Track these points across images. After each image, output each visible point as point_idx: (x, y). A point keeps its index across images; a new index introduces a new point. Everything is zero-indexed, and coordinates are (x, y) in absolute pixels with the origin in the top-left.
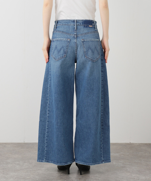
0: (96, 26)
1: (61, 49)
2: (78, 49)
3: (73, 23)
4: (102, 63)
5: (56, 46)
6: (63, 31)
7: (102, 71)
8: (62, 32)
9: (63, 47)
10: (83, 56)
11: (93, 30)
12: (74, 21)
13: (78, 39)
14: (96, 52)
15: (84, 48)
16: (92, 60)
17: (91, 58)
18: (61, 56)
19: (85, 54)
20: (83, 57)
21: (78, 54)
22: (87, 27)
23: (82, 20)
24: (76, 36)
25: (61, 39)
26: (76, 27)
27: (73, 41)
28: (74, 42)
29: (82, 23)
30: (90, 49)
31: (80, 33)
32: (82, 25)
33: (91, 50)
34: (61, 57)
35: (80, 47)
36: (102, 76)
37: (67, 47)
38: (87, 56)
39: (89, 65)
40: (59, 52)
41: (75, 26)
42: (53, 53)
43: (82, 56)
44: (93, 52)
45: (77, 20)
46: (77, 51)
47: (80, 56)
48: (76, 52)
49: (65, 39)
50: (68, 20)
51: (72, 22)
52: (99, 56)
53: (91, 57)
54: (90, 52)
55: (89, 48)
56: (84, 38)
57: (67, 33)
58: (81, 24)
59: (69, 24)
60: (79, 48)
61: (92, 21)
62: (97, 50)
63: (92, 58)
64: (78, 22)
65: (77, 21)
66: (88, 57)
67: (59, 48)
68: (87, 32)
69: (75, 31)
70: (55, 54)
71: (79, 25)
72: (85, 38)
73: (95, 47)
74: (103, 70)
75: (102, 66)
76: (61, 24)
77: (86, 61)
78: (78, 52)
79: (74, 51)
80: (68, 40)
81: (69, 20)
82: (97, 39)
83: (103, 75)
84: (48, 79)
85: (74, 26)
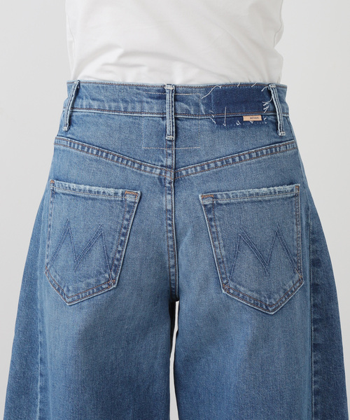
0: (285, 111)
1: (90, 245)
2: (182, 247)
3: (156, 106)
4: (314, 306)
5: (68, 223)
6: (103, 142)
7: (315, 347)
8: (101, 148)
9: (100, 235)
10: (212, 280)
11: (263, 138)
12: (160, 94)
13: (183, 194)
14: (279, 257)
15: (215, 239)
16: (257, 303)
17: (255, 295)
18: (92, 281)
19: (223, 270)
20: (212, 286)
21: (182, 270)
22: (231, 122)
23: (207, 88)
24: (169, 176)
25: (94, 189)
26: (170, 128)
27: (156, 204)
28: (160, 209)
29: (207, 105)
30: (250, 243)
31: (196, 160)
32: (207, 113)
33: (254, 249)
34: (88, 284)
35: (195, 235)
36: (316, 373)
37: (124, 235)
38: (231, 284)
39: (243, 330)
40: (81, 256)
41: (169, 123)
42: (53, 260)
43: (207, 279)
44: (264, 261)
45: (176, 90)
46: (176, 257)
47: (193, 283)
48: (172, 262)
49: (112, 191)
50: (131, 86)
51: (152, 97)
52: (297, 276)
53: (255, 286)
54: (247, 263)
55: (244, 240)
56: (213, 186)
57: (123, 157)
58: (202, 108)
59: (138, 109)
60: (186, 241)
61: (259, 86)
62: (286, 248)
63: (258, 292)
64: (182, 100)
65: (179, 94)
66: (235, 290)
67: (81, 237)
68: (231, 150)
69: (170, 147)
70: (60, 263)
71: (188, 113)
72: (223, 185)
73: (278, 234)
74: (320, 341)
75: (314, 321)
76: (95, 104)
77: (228, 309)
78: (183, 261)
79: (161, 255)
80: (129, 198)
81: (138, 87)
82: (288, 188)
83: (318, 367)
84: (34, 379)
85: (164, 118)
